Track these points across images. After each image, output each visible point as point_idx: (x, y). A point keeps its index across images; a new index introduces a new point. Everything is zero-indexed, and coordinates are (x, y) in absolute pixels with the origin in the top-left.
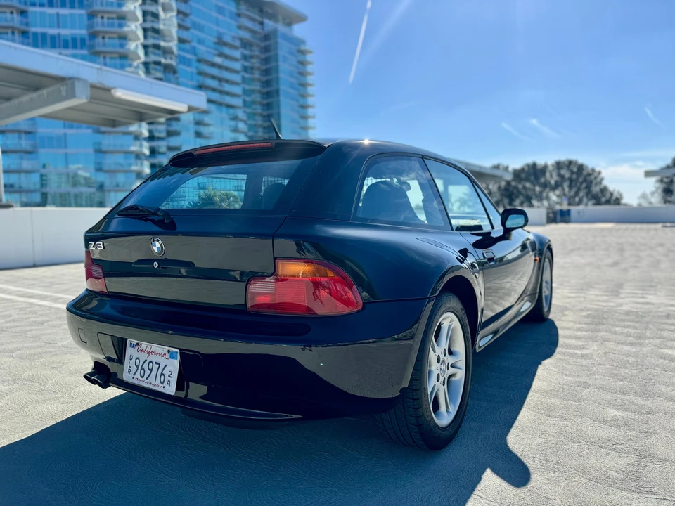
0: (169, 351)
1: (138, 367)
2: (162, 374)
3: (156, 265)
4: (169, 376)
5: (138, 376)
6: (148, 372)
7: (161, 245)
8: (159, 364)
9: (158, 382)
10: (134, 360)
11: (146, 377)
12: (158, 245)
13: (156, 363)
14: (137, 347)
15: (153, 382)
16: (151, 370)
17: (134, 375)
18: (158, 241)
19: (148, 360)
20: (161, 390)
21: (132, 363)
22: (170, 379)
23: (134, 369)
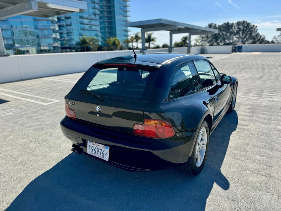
0: (105, 146)
1: (93, 149)
2: (103, 153)
3: (98, 115)
4: (106, 154)
5: (93, 152)
6: (97, 152)
7: (99, 109)
8: (101, 150)
9: (101, 156)
10: (91, 147)
13: (100, 149)
14: (92, 143)
15: (99, 156)
16: (98, 151)
17: (92, 152)
18: (98, 107)
19: (97, 148)
20: (103, 159)
21: (91, 148)
22: (106, 155)
23: (91, 150)
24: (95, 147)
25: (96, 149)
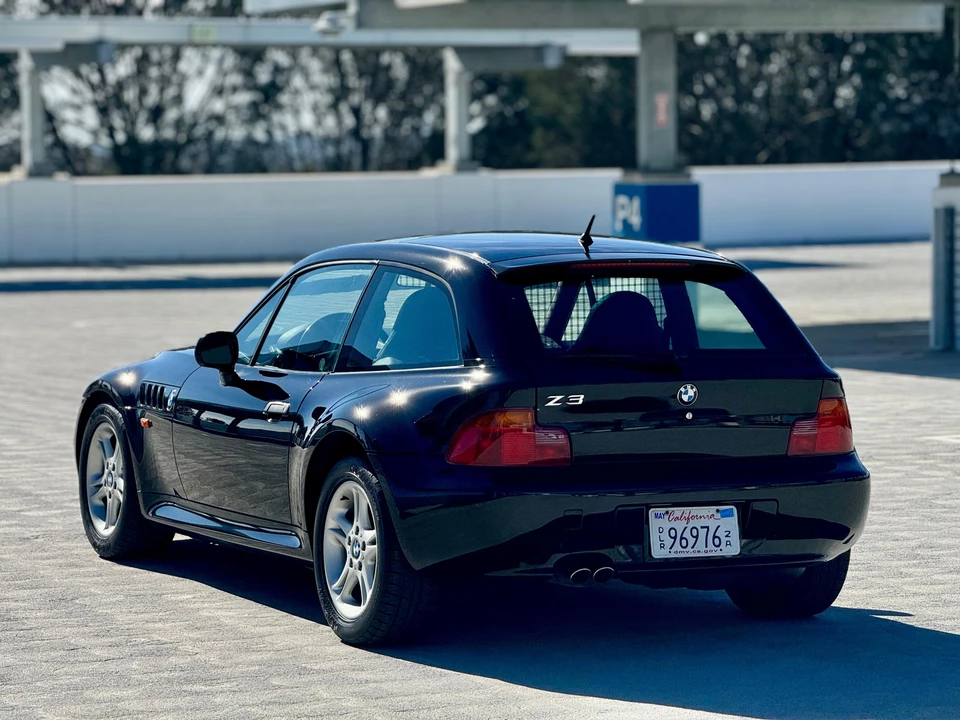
0: (718, 511)
1: (674, 538)
2: (715, 537)
3: (689, 416)
4: (727, 536)
5: (677, 547)
6: (692, 541)
8: (708, 527)
9: (711, 546)
10: (666, 531)
11: (691, 545)
12: (691, 393)
13: (702, 527)
14: (666, 517)
15: (703, 549)
16: (697, 537)
17: (671, 548)
19: (690, 526)
20: (719, 554)
21: (665, 536)
22: (728, 539)
23: (669, 542)
24: (680, 526)
25: (688, 531)
